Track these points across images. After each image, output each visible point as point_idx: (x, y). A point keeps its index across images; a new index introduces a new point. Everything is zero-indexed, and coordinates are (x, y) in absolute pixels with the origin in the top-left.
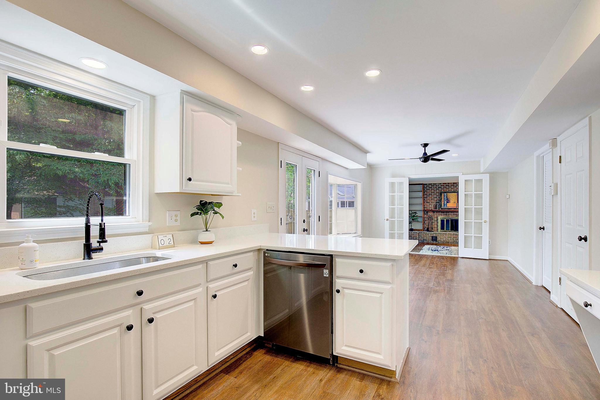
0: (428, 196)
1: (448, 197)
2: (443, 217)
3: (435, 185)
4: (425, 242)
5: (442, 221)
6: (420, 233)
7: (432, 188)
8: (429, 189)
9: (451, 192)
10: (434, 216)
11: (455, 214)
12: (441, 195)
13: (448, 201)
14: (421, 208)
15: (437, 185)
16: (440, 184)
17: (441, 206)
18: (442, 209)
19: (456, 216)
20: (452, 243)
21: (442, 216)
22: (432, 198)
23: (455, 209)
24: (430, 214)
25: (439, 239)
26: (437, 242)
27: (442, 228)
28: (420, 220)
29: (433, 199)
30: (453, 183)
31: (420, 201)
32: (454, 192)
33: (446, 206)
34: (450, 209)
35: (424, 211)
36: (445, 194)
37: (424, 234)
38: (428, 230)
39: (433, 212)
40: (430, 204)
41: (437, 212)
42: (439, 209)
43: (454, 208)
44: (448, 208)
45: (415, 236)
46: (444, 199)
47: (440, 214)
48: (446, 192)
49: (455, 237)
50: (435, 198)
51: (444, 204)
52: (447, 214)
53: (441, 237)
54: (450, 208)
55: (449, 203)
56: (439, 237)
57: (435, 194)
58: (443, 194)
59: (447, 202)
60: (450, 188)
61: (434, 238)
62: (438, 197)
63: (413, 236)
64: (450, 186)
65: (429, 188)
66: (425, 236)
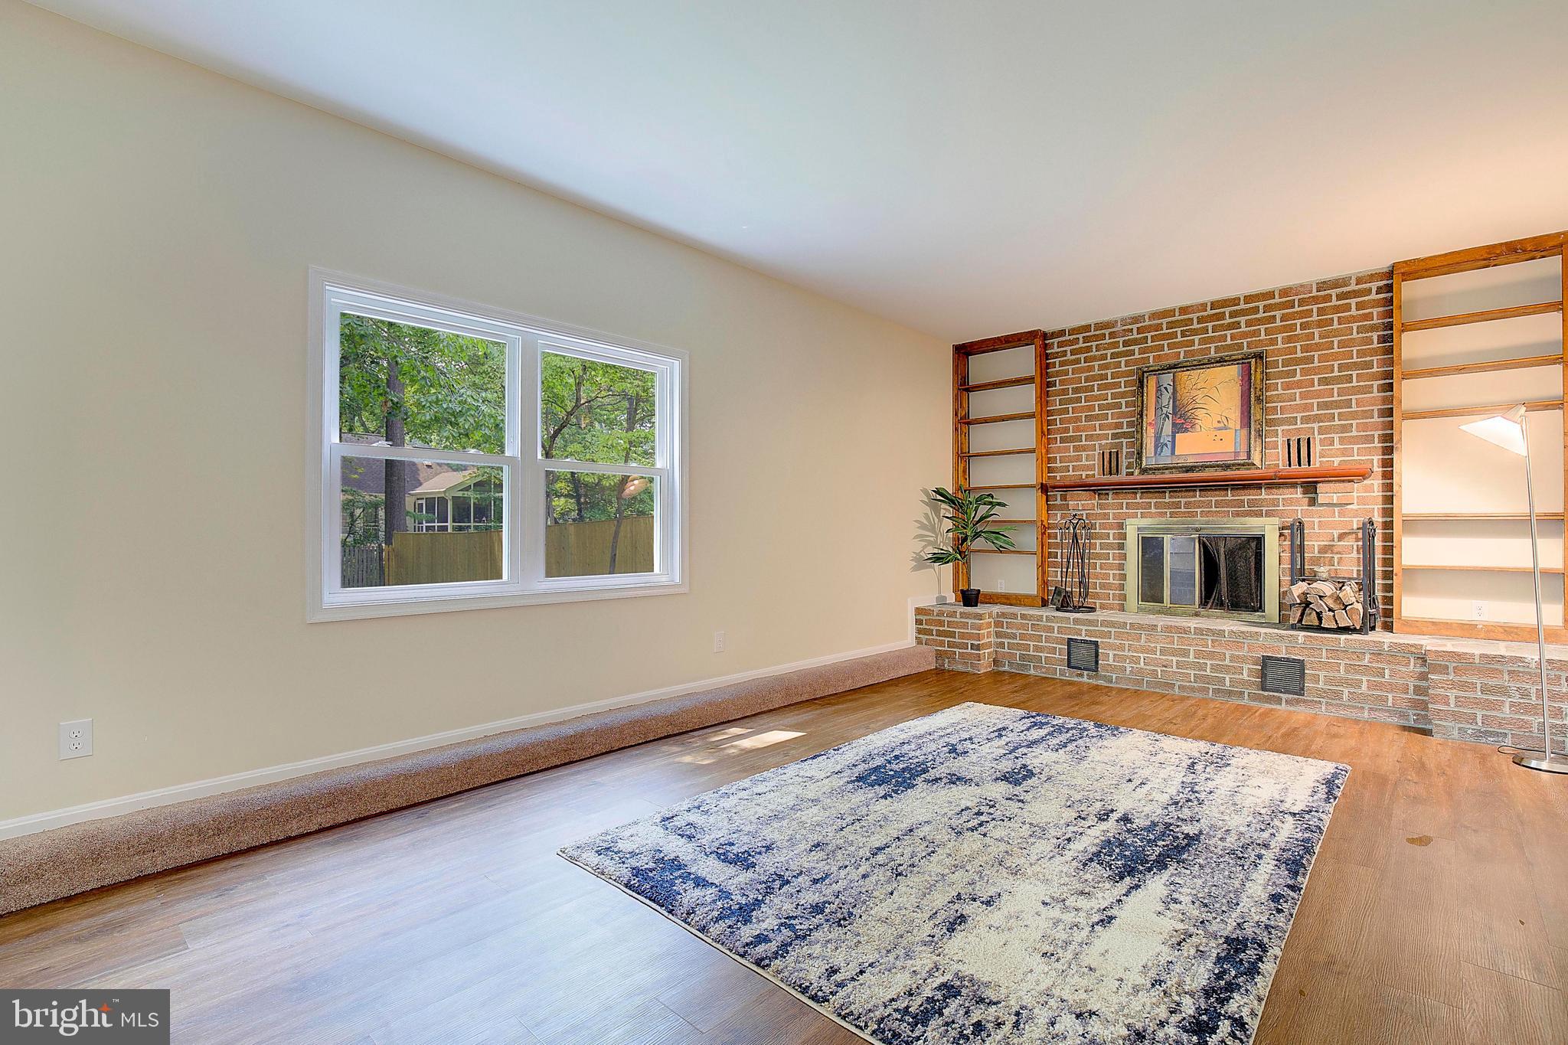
0: (1071, 401)
1: (1184, 395)
2: (1156, 520)
3: (1107, 332)
4: (1032, 672)
5: (1151, 547)
6: (1003, 615)
7: (1089, 349)
8: (1078, 361)
9: (1201, 365)
10: (1106, 516)
11: (1229, 504)
12: (1141, 382)
13: (1183, 421)
14: (1026, 471)
15: (1119, 328)
16: (1136, 319)
17: (1140, 454)
18: (1144, 471)
19: (1237, 514)
20: (1193, 689)
21: (1151, 515)
22: (1091, 408)
23: (1227, 467)
24: (1082, 504)
25: (1108, 657)
26: (1097, 677)
27: (1151, 591)
28: (1029, 539)
29: (1096, 418)
30: (1214, 305)
31: (1025, 434)
32: (1221, 361)
33: (1167, 451)
34: (1190, 469)
35: (1044, 489)
36: (1167, 379)
37: (1024, 627)
38: (1065, 603)
39: (1097, 489)
40: (1084, 448)
41: (1120, 488)
42: (1132, 474)
43: (1229, 459)
44: (1181, 462)
45: (970, 636)
46: (1158, 408)
47: (1138, 506)
48: (1175, 367)
49: (1212, 655)
50: (1109, 407)
51: (1158, 438)
52: (1178, 505)
53: (1121, 648)
54: (1190, 461)
55: (1186, 430)
56: (1111, 647)
57: (1107, 387)
58: (1151, 384)
59: (1178, 428)
60: (1196, 338)
61: (1082, 654)
62: (1123, 401)
63: (963, 636)
64: (1196, 326)
65: (1073, 353)
66: (1031, 637)
